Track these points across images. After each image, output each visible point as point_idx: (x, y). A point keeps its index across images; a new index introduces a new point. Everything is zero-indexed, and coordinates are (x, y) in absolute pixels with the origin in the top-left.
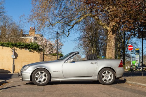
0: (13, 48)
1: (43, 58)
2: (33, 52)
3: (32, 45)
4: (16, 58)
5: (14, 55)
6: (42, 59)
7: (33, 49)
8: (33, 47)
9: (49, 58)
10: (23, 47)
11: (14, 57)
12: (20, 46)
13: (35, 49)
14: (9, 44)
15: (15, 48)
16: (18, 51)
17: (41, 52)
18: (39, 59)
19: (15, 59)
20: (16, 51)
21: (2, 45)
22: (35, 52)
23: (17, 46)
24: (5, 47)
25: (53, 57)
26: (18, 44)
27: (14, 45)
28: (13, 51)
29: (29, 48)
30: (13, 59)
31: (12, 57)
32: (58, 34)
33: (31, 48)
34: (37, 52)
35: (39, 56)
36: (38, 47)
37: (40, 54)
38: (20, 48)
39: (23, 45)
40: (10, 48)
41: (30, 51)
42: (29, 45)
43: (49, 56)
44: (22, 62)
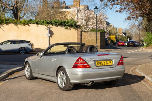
0: (48, 26)
1: (81, 35)
2: (70, 29)
3: (68, 22)
4: (51, 36)
5: (49, 33)
6: (80, 37)
7: (69, 26)
8: (70, 24)
9: (88, 35)
10: (58, 25)
11: (50, 35)
12: (55, 24)
13: (71, 26)
14: (44, 22)
15: (51, 26)
16: (54, 28)
17: (78, 29)
18: (77, 37)
19: (50, 38)
20: (51, 29)
21: (37, 23)
22: (72, 29)
23: (52, 24)
24: (40, 25)
25: (93, 33)
26: (53, 22)
27: (49, 23)
28: (48, 29)
29: (65, 25)
30: (48, 38)
31: (47, 36)
32: (96, 8)
33: (68, 25)
34: (75, 29)
35: (76, 34)
36: (75, 24)
37: (77, 31)
38: (55, 25)
39: (58, 23)
40: (44, 26)
41: (67, 28)
42: (65, 22)
43: (88, 33)
44: (58, 40)
